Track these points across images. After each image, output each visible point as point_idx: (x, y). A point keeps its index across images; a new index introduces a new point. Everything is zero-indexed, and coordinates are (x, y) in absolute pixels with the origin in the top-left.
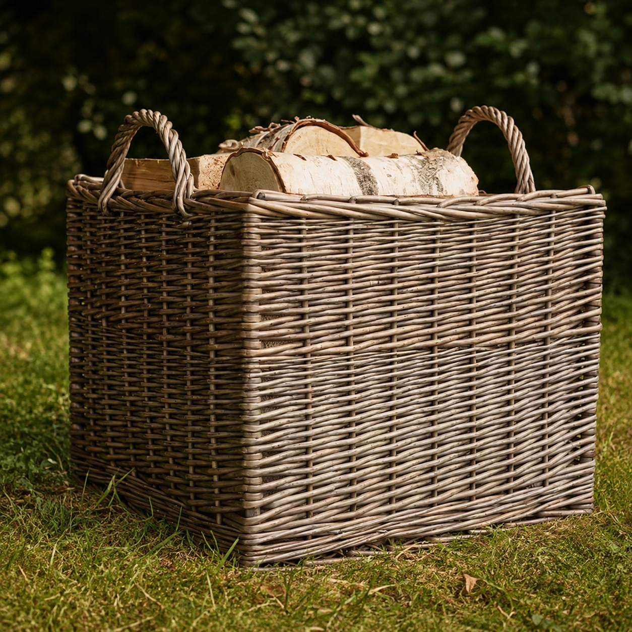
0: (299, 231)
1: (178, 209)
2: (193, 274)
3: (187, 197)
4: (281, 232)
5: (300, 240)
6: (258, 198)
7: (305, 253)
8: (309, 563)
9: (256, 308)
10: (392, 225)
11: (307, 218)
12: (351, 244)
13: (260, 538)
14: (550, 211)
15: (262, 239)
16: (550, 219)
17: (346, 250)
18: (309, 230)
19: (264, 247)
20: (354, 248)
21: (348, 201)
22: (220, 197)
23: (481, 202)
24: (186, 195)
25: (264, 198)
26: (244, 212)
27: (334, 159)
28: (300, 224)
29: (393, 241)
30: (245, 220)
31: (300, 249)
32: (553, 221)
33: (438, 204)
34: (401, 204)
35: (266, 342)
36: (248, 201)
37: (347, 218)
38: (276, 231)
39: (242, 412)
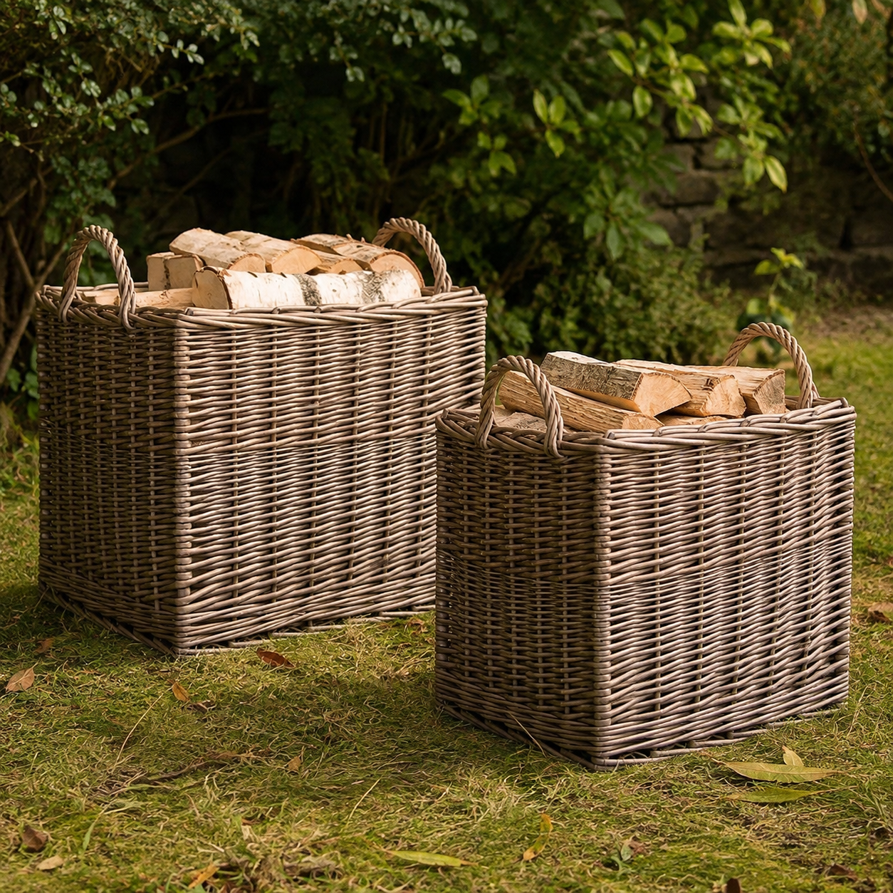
2: (136, 382)
8: (235, 644)
9: (187, 413)
13: (190, 618)
21: (271, 312)
24: (130, 311)
25: (192, 314)
26: (174, 327)
35: (194, 441)
37: (270, 326)
39: (174, 505)
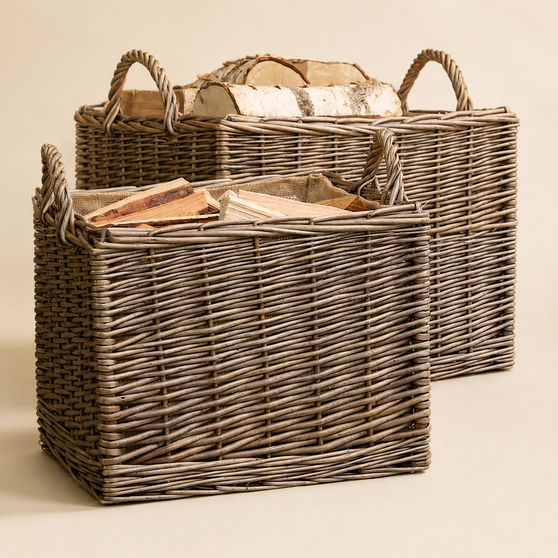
0: (260, 144)
1: (167, 129)
3: (174, 120)
4: (244, 145)
5: (260, 151)
6: (227, 120)
7: (263, 161)
10: (333, 140)
11: (265, 135)
12: (300, 154)
14: (469, 127)
15: (231, 150)
16: (469, 134)
17: (296, 158)
18: (266, 143)
19: (233, 156)
20: (302, 157)
22: (200, 120)
23: (408, 121)
27: (280, 89)
28: (259, 139)
29: (333, 152)
30: (218, 136)
31: (260, 158)
32: (472, 135)
33: (370, 123)
34: (339, 124)
36: (218, 122)
38: (241, 145)
